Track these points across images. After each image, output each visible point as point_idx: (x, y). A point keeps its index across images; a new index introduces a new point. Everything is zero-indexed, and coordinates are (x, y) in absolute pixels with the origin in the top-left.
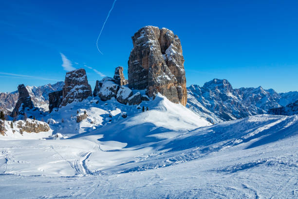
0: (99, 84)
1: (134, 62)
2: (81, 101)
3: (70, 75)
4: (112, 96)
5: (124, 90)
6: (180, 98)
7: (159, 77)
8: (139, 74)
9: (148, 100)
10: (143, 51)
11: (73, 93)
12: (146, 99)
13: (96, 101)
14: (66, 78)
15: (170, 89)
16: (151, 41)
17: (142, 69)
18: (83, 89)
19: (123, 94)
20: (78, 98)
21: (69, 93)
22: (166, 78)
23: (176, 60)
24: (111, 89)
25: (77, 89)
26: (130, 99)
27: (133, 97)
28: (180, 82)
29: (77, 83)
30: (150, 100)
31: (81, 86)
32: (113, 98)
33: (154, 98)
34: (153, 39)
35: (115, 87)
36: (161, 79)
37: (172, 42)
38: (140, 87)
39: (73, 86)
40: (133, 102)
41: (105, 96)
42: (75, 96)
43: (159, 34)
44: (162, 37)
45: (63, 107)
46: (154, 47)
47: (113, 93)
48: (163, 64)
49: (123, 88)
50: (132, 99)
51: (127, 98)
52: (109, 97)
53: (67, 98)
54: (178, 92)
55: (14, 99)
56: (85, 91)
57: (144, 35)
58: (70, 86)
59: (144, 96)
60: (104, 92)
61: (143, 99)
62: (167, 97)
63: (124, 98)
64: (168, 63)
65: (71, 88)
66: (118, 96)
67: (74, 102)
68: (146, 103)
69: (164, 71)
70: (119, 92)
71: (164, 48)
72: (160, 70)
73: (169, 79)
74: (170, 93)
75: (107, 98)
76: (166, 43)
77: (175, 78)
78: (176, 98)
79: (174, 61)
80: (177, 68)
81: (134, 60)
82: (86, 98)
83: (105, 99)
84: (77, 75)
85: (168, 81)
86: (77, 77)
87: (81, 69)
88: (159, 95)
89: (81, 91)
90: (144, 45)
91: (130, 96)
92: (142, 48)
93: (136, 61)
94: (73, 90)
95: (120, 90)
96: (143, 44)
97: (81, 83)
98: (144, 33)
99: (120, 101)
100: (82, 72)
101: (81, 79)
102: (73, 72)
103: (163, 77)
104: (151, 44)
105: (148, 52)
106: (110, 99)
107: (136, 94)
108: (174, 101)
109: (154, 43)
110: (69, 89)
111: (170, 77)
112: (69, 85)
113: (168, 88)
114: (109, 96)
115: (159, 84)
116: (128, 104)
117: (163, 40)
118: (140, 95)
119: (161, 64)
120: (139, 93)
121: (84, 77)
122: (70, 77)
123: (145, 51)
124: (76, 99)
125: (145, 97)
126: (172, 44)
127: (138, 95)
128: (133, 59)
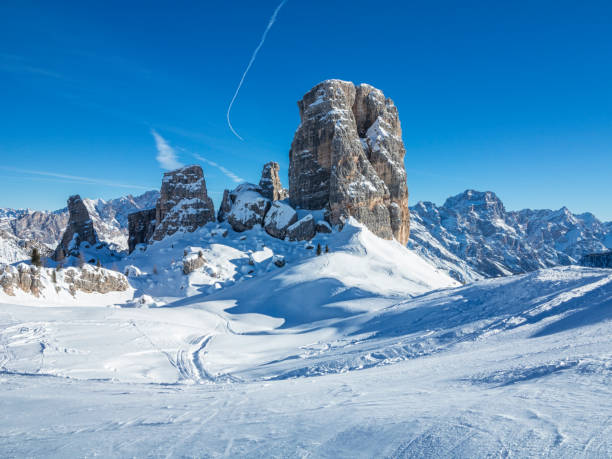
0: (231, 197)
1: (301, 153)
2: (193, 231)
3: (171, 178)
4: (256, 222)
5: (280, 210)
6: (395, 229)
7: (353, 184)
8: (311, 178)
9: (330, 232)
10: (320, 132)
11: (177, 214)
12: (325, 230)
13: (222, 231)
14: (164, 184)
15: (375, 210)
16: (336, 110)
17: (318, 167)
18: (197, 206)
19: (277, 219)
20: (186, 224)
21: (169, 215)
22: (366, 187)
23: (389, 150)
24: (254, 208)
25: (185, 207)
26: (292, 228)
27: (298, 224)
28: (397, 196)
29: (185, 194)
30: (334, 232)
31: (194, 201)
32: (257, 227)
33: (341, 228)
34: (340, 107)
35: (262, 203)
36: (357, 188)
37: (381, 114)
38: (313, 205)
39: (178, 201)
40: (299, 235)
41: (240, 222)
42: (180, 219)
43: (354, 96)
44: (360, 103)
45: (156, 242)
46: (343, 122)
47: (258, 216)
48: (360, 159)
49: (278, 207)
50: (297, 230)
51: (287, 227)
52: (249, 225)
53: (166, 225)
54: (391, 217)
55: (59, 224)
56: (201, 210)
57: (324, 99)
58: (171, 201)
59: (321, 223)
60: (240, 213)
61: (318, 229)
62: (368, 226)
63: (280, 226)
64: (372, 156)
65: (173, 205)
66: (268, 221)
67: (178, 232)
68: (325, 238)
69: (364, 173)
70: (269, 214)
71: (364, 126)
72: (355, 169)
73: (373, 189)
74: (374, 218)
75: (245, 225)
76: (368, 116)
77: (386, 188)
78: (387, 228)
79: (385, 152)
80: (390, 166)
81: (302, 149)
82: (201, 224)
83: (241, 227)
84: (185, 178)
85: (371, 193)
86: (186, 182)
87: (194, 168)
88: (353, 221)
89: (192, 211)
90: (323, 118)
91: (291, 223)
92: (318, 124)
93: (307, 151)
94: (176, 209)
95: (273, 209)
96: (319, 117)
97: (194, 195)
98: (322, 94)
99: (272, 232)
100: (195, 173)
101: (194, 186)
102: (179, 171)
103: (361, 184)
104: (337, 116)
105: (331, 134)
106: (251, 228)
107: (305, 219)
108: (383, 235)
109: (343, 116)
110: (169, 207)
111: (375, 185)
112: (169, 198)
113: (371, 207)
114: (249, 221)
115: (351, 200)
116: (287, 239)
117: (361, 110)
118: (313, 220)
119: (356, 158)
120: (310, 216)
121: (199, 182)
122: (171, 181)
123: (324, 133)
124: (182, 227)
125: (324, 226)
126: (380, 118)
127: (310, 222)
128: (300, 147)
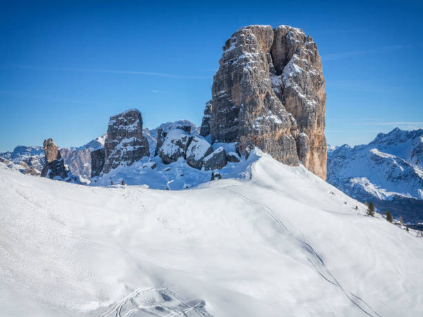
0: (162, 133)
1: (218, 94)
2: (131, 164)
3: (115, 121)
4: (180, 155)
5: (198, 144)
6: (301, 156)
7: (259, 118)
8: (227, 115)
9: (239, 161)
10: (232, 74)
11: (119, 151)
12: (234, 159)
13: (151, 164)
14: (109, 126)
15: (281, 140)
16: (247, 54)
17: (232, 105)
18: (134, 144)
19: (195, 152)
20: (125, 159)
21: (114, 152)
22: (272, 121)
23: (300, 85)
24: (179, 143)
25: (125, 145)
26: (206, 159)
27: (211, 155)
28: (306, 126)
29: (125, 134)
30: (241, 161)
31: (132, 139)
32: (181, 159)
33: (247, 158)
34: (251, 51)
35: (184, 139)
36: (262, 122)
37: (297, 52)
38: (229, 138)
39: (120, 140)
40: (212, 165)
41: (167, 155)
42: (121, 156)
43: (272, 37)
44: (279, 43)
45: (105, 175)
46: (251, 65)
47: (182, 150)
48: (268, 96)
49: (196, 141)
50: (210, 161)
51: (203, 158)
52: (174, 158)
53: (111, 160)
54: (297, 145)
56: (137, 147)
57: (236, 45)
58: (116, 141)
59: (231, 154)
60: (168, 149)
61: (228, 159)
62: (272, 155)
63: (197, 158)
64: (283, 93)
65: (117, 143)
66: (188, 154)
67: (120, 166)
68: (233, 167)
69: (270, 108)
70: (190, 148)
71: (279, 65)
72: (261, 105)
73: (278, 121)
74: (279, 147)
75: (171, 158)
76: (286, 54)
77: (293, 119)
78: (293, 155)
79: (296, 87)
80: (300, 99)
81: (219, 90)
82: (138, 158)
83: (168, 160)
84: (125, 121)
85: (276, 125)
86: (126, 124)
87: (132, 111)
88: (257, 151)
89: (130, 148)
90: (235, 62)
91: (207, 154)
92: (231, 68)
93: (223, 92)
94: (119, 147)
95: (193, 143)
96: (232, 62)
97: (132, 134)
98: (235, 40)
99: (192, 164)
100: (135, 116)
101: (131, 128)
102: (120, 115)
103: (267, 118)
104: (246, 60)
105: (240, 75)
106: (175, 160)
107: (216, 151)
108: (288, 162)
109: (255, 59)
110: (114, 145)
111: (280, 118)
112: (114, 138)
113: (277, 138)
114: (175, 155)
115: (256, 132)
116: (203, 168)
117: (280, 49)
118: (224, 152)
119: (263, 95)
120: (221, 149)
121: (136, 124)
122: (115, 124)
123: (235, 75)
124: (122, 162)
125: (233, 156)
126: (295, 56)
127: (220, 153)
128: (217, 88)
